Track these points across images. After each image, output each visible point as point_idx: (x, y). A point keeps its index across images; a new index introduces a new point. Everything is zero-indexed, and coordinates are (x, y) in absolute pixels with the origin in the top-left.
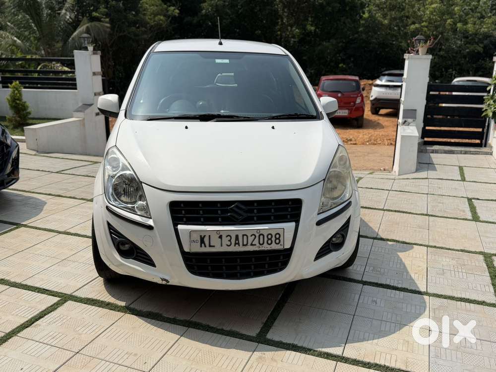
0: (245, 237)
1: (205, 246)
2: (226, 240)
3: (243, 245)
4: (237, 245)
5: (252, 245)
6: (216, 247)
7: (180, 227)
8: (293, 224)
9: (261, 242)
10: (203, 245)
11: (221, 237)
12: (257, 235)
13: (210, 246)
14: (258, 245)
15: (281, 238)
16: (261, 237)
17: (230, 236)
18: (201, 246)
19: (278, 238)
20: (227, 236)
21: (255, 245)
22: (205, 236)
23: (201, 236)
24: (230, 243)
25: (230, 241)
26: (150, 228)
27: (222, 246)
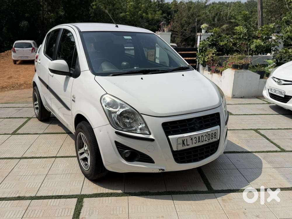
0: (202, 137)
1: (185, 146)
2: (194, 141)
3: (202, 142)
4: (199, 142)
5: (205, 141)
6: (190, 145)
7: (170, 137)
8: (218, 126)
9: (209, 139)
10: (184, 145)
11: (192, 139)
12: (207, 135)
13: (187, 145)
14: (208, 140)
15: (217, 135)
16: (209, 135)
17: (196, 138)
18: (183, 146)
19: (215, 134)
20: (194, 138)
21: (207, 140)
22: (184, 140)
23: (183, 140)
24: (196, 141)
25: (196, 140)
26: (152, 140)
27: (192, 144)
